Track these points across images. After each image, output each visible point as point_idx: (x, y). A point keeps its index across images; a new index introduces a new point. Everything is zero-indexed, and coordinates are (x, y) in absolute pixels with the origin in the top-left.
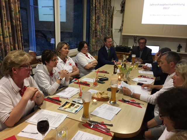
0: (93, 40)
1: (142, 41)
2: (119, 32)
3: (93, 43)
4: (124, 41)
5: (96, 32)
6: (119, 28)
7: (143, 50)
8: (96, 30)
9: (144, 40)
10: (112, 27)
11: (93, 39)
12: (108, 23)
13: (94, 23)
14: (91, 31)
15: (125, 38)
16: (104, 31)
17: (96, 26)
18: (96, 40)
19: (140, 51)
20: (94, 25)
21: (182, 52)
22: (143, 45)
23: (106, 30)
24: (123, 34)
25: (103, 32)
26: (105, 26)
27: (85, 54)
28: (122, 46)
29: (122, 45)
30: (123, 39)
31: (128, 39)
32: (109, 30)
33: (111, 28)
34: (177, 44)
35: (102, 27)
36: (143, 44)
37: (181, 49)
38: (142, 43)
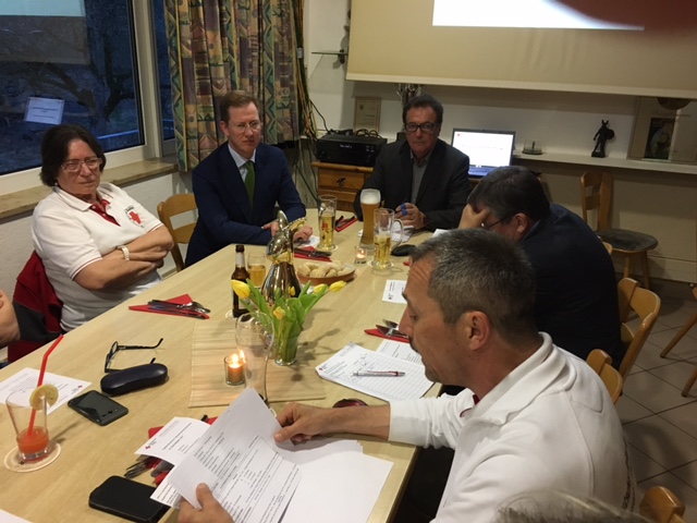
0: (191, 108)
1: (420, 115)
2: (335, 66)
3: (193, 125)
4: (362, 107)
5: (200, 65)
6: (338, 49)
7: (427, 159)
8: (200, 55)
9: (430, 110)
10: (300, 44)
11: (187, 101)
12: (275, 20)
13: (187, 19)
14: (173, 63)
15: (365, 96)
16: (255, 64)
17: (197, 39)
18: (205, 108)
19: (415, 167)
20: (186, 31)
21: (616, 157)
22: (426, 137)
23: (267, 59)
24: (352, 76)
25: (251, 66)
26: (260, 37)
27: (85, 198)
28: (351, 131)
29: (355, 125)
30: (358, 98)
31: (380, 99)
32: (281, 56)
33: (294, 47)
34: (593, 123)
35: (243, 42)
36: (426, 130)
37: (609, 146)
38: (421, 126)
